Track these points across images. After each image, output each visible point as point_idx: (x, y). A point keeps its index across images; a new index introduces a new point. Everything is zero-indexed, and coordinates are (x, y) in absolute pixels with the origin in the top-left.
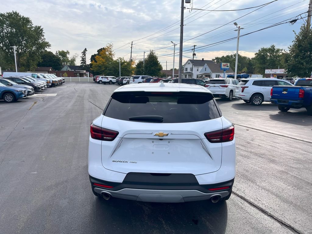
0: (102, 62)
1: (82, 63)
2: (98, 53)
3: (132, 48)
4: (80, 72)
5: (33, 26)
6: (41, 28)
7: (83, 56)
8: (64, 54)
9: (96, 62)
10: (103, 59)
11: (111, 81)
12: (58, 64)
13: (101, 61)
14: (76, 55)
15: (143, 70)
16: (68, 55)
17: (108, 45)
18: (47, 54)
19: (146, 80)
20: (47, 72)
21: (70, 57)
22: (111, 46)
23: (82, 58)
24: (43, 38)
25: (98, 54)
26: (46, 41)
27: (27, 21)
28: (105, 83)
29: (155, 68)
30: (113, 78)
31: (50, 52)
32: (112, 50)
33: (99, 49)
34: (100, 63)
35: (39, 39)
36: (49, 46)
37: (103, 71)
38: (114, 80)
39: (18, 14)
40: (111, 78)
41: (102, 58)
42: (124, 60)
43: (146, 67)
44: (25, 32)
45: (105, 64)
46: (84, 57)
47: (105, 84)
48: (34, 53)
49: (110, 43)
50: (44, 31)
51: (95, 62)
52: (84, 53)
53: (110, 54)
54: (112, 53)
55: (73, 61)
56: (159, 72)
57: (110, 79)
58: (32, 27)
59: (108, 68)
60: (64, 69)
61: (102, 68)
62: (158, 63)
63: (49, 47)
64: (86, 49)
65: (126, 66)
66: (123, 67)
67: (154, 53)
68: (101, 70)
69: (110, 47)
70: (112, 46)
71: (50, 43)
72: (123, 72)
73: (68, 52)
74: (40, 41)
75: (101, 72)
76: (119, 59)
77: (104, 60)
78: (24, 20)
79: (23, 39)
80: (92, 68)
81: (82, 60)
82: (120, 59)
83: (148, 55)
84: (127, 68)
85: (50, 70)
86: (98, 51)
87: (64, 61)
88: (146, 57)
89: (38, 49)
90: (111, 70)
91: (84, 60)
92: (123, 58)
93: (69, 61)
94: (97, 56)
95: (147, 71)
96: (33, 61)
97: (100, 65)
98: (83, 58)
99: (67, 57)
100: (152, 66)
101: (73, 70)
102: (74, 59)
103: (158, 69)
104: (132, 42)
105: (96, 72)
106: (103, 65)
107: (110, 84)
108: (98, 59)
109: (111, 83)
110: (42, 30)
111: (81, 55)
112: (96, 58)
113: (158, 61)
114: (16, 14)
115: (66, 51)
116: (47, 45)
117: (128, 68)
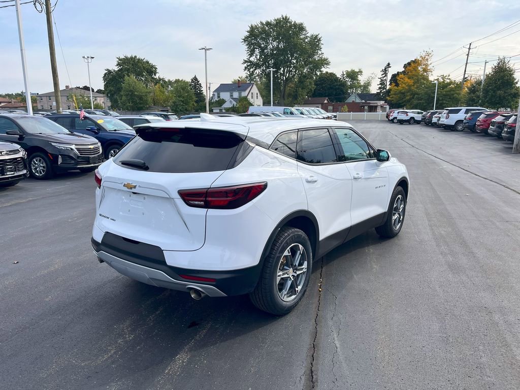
0: (407, 86)
1: (380, 88)
2: (404, 69)
3: (468, 55)
4: (369, 103)
5: (308, 35)
6: (320, 36)
7: (383, 76)
8: (353, 75)
9: (397, 85)
10: (409, 81)
11: (412, 118)
12: (341, 92)
13: (405, 84)
14: (373, 76)
15: (478, 97)
16: (360, 77)
17: (423, 54)
18: (328, 77)
19: (471, 116)
20: (320, 106)
21: (362, 79)
22: (428, 55)
23: (380, 80)
24: (320, 52)
25: (404, 72)
26: (325, 56)
27: (300, 28)
28: (401, 122)
29: (505, 93)
30: (418, 113)
31: (333, 73)
32: (429, 63)
33: (406, 63)
34: (403, 88)
35: (314, 55)
36: (328, 64)
37: (409, 101)
38: (418, 117)
39: (289, 19)
40: (413, 112)
41: (409, 79)
42: (450, 79)
43: (486, 91)
44: (295, 45)
45: (412, 88)
46: (384, 78)
47: (401, 124)
48: (305, 77)
49: (428, 50)
50: (322, 42)
51: (395, 86)
52: (385, 71)
53: (425, 70)
54: (429, 68)
55: (367, 85)
56: (513, 101)
57: (411, 115)
58: (307, 37)
59: (416, 96)
60: (351, 99)
61: (407, 96)
62: (513, 82)
63: (328, 66)
64: (389, 64)
65: (452, 89)
66: (445, 93)
67: (506, 61)
68: (404, 100)
69: (427, 57)
70: (430, 55)
71: (330, 60)
72: (445, 102)
73: (361, 72)
74: (316, 58)
75: (404, 103)
76: (440, 78)
77: (411, 82)
78: (295, 28)
79: (292, 56)
80: (389, 96)
81: (380, 84)
82: (443, 78)
83: (493, 67)
84: (453, 95)
85: (326, 102)
86: (405, 66)
87: (351, 87)
88: (489, 71)
89: (312, 70)
90: (422, 99)
91: (382, 83)
92: (449, 75)
93: (360, 86)
94: (400, 76)
95: (488, 99)
96: (302, 89)
97: (403, 91)
98: (382, 80)
99: (358, 80)
100: (499, 89)
101: (363, 101)
102: (369, 83)
103: (512, 94)
104: (470, 44)
105: (396, 104)
106: (409, 90)
107: (410, 124)
108: (402, 80)
109: (412, 121)
110: (319, 40)
111: (380, 75)
112: (398, 78)
113: (513, 78)
114: (286, 20)
115: (358, 71)
116: (325, 62)
117: (457, 94)
